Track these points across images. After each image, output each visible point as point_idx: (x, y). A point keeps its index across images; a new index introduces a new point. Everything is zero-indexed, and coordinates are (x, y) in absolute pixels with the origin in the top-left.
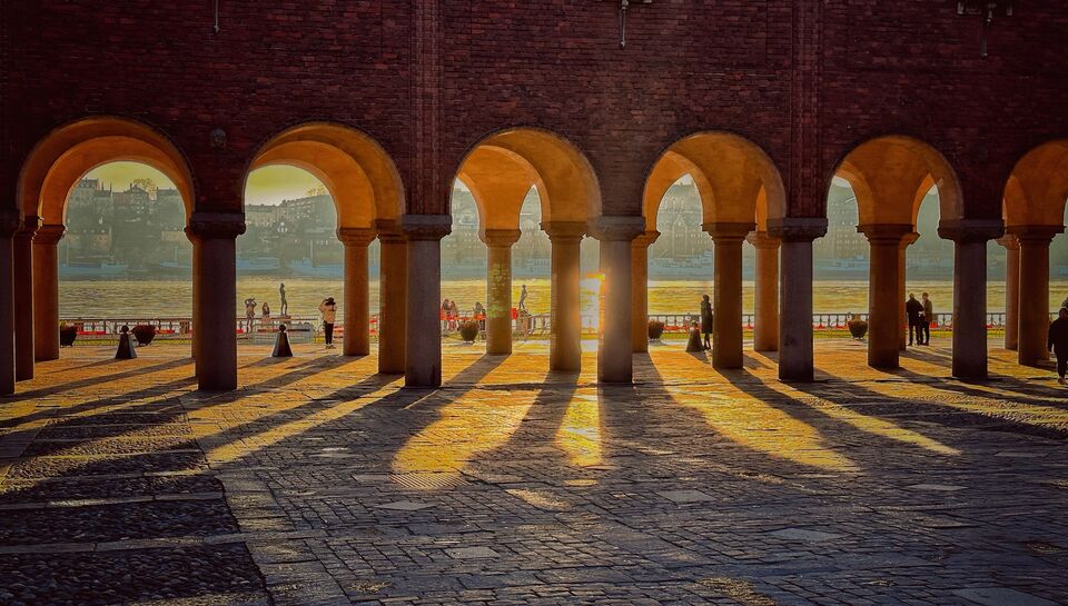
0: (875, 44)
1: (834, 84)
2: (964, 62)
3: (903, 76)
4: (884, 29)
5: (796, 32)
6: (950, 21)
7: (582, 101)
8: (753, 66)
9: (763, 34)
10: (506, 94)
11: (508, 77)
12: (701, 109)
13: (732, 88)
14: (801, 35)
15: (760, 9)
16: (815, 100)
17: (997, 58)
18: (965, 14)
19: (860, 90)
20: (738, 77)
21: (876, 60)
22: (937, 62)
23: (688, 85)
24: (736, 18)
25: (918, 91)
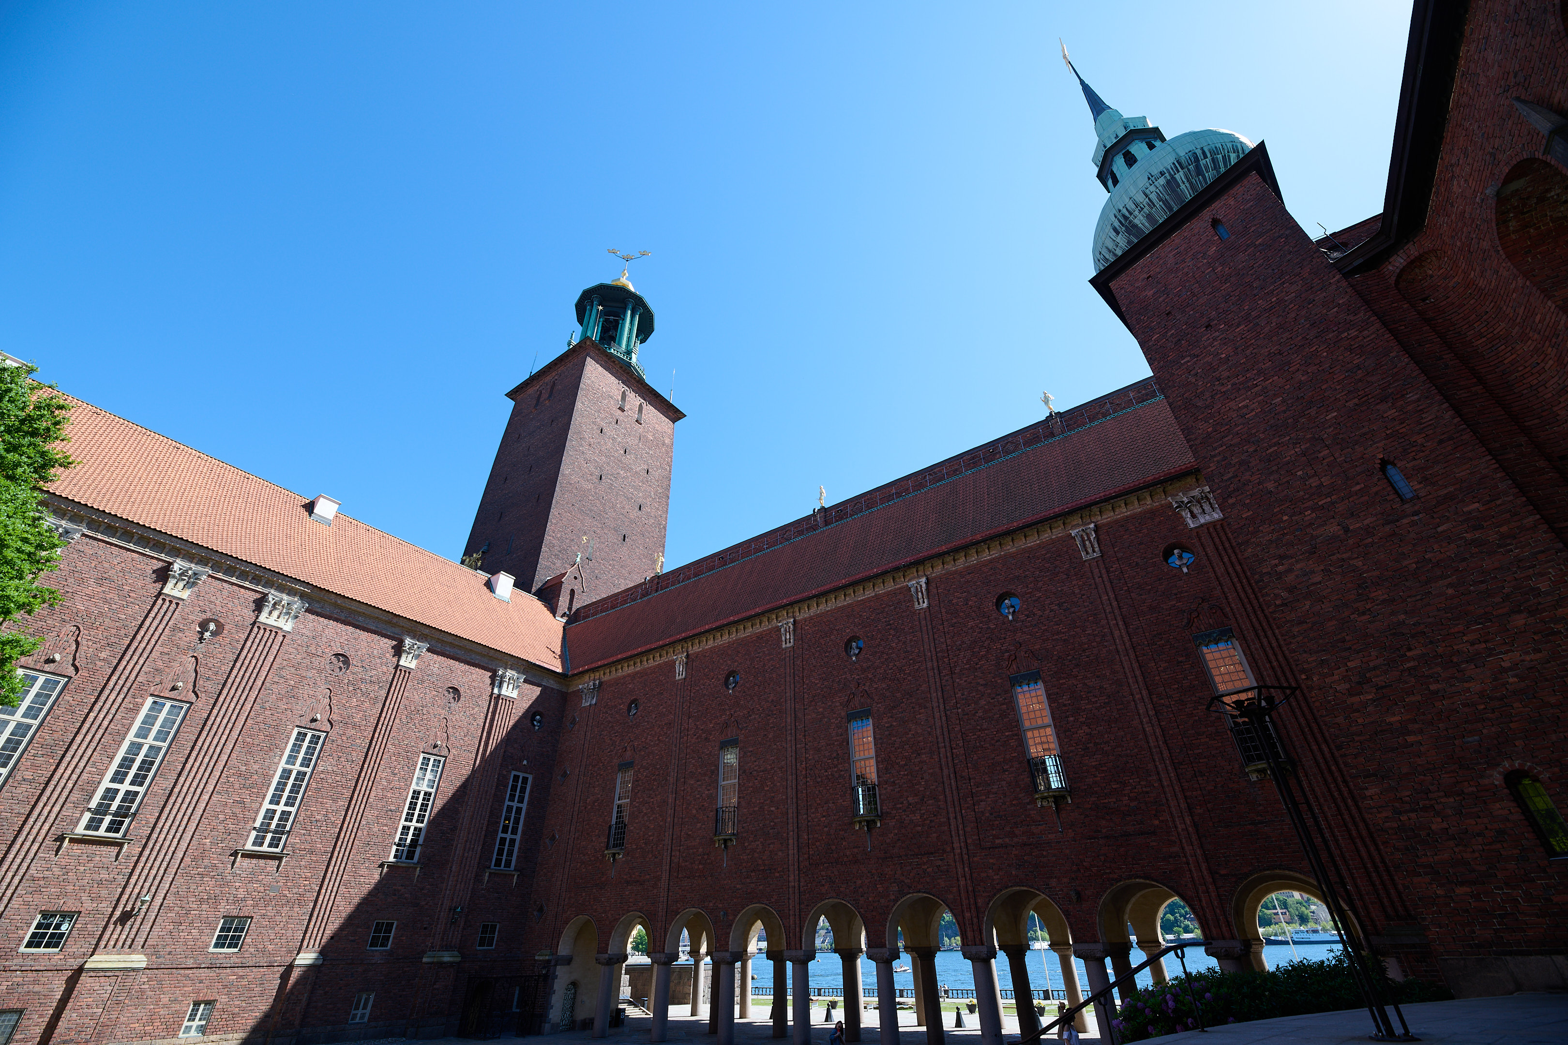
0: (994, 832)
1: (975, 859)
2: (1049, 836)
3: (1014, 849)
4: (998, 823)
5: (950, 831)
6: (1035, 812)
7: (855, 882)
8: (932, 853)
9: (935, 835)
10: (823, 882)
11: (823, 873)
12: (909, 881)
13: (923, 867)
14: (953, 833)
15: (931, 821)
16: (966, 869)
17: (1070, 831)
18: (1042, 806)
19: (991, 861)
20: (925, 860)
21: (997, 841)
22: (1033, 838)
23: (901, 868)
24: (920, 828)
25: (1025, 858)
